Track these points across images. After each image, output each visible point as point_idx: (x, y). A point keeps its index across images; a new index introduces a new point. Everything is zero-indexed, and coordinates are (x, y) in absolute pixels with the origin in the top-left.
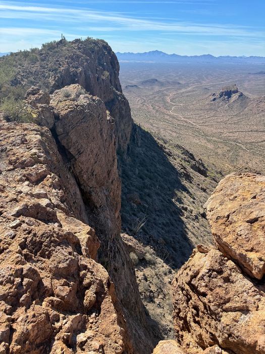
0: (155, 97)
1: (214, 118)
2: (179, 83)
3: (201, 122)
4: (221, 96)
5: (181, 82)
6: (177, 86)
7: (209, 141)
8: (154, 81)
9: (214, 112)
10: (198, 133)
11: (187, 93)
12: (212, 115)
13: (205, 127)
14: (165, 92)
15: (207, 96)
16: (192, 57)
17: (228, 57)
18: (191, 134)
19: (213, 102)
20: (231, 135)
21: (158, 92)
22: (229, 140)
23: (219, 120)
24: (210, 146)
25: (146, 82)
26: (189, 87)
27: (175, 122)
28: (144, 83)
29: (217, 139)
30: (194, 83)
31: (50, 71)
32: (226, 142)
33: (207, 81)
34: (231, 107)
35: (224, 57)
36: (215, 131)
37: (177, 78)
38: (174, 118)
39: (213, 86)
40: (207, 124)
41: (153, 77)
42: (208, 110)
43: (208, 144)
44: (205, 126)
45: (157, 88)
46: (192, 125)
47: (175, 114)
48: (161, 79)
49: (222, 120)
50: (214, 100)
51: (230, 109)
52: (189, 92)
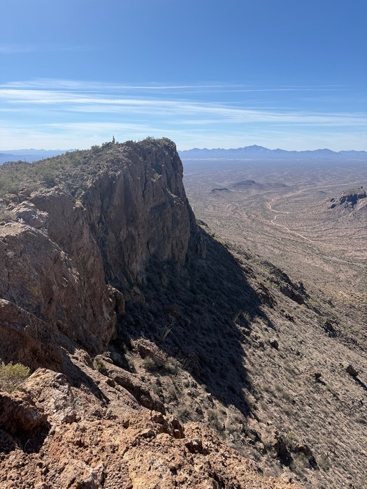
0: (251, 203)
1: (333, 231)
2: (284, 186)
3: (316, 235)
4: (342, 202)
5: (287, 184)
6: (282, 189)
7: (327, 262)
8: (250, 183)
9: (333, 223)
10: (310, 250)
11: (296, 197)
12: (330, 226)
13: (320, 243)
14: (265, 196)
15: (323, 201)
16: (302, 152)
17: (353, 151)
18: (300, 252)
19: (331, 210)
20: (358, 254)
21: (255, 197)
22: (356, 261)
23: (341, 234)
24: (329, 269)
25: (239, 184)
26: (298, 190)
27: (278, 234)
28: (238, 185)
29: (337, 260)
30: (305, 185)
31: (89, 174)
32: (351, 263)
33: (324, 182)
34: (357, 217)
35: (347, 152)
36: (334, 248)
37: (282, 179)
38: (276, 229)
39: (333, 189)
40: (324, 238)
41: (250, 178)
42: (324, 220)
43: (325, 265)
44: (321, 241)
45: (254, 192)
46: (303, 239)
47: (278, 225)
48: (261, 181)
49: (345, 233)
50: (333, 206)
51: (356, 219)
52: (299, 196)
